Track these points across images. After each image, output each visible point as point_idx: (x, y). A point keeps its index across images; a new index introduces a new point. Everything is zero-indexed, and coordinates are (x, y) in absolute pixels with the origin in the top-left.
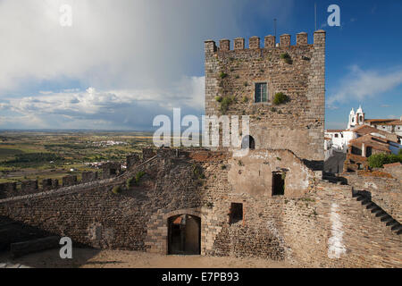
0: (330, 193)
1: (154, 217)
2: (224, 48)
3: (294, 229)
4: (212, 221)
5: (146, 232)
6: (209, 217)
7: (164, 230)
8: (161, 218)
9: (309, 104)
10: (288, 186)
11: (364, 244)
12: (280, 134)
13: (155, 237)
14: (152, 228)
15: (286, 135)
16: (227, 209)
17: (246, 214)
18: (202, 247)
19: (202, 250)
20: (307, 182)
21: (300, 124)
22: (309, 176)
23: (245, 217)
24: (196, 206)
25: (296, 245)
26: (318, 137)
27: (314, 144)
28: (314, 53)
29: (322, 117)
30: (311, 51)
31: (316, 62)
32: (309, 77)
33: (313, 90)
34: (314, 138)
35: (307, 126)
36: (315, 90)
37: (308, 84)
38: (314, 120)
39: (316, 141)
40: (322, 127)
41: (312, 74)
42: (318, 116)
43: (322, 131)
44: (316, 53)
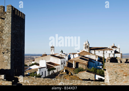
9: (4, 42)
26: (8, 58)
27: (6, 61)
28: (6, 16)
29: (10, 48)
30: (5, 15)
31: (7, 20)
32: (4, 28)
33: (6, 34)
34: (6, 58)
35: (3, 52)
36: (7, 34)
37: (3, 31)
38: (6, 49)
39: (7, 60)
40: (10, 53)
41: (5, 26)
42: (8, 48)
43: (10, 55)
44: (7, 16)
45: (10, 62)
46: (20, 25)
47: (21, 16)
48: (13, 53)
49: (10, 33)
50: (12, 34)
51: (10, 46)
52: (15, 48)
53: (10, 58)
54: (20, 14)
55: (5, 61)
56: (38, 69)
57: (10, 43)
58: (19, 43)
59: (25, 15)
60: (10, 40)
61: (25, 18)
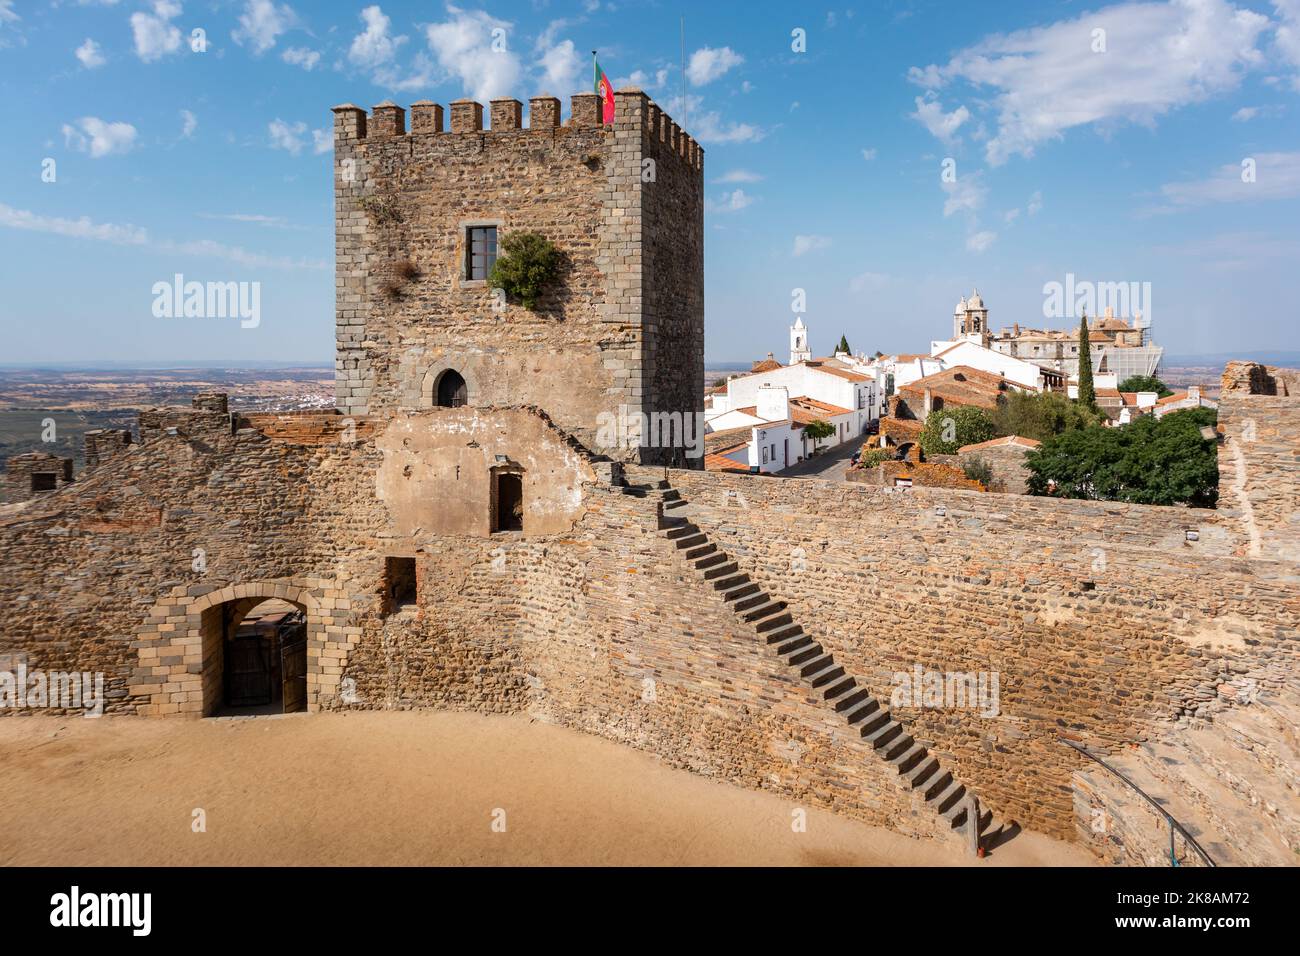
0: (615, 520)
1: (158, 611)
2: (386, 127)
3: (544, 621)
4: (336, 613)
5: (134, 655)
6: (328, 602)
7: (193, 647)
8: (182, 610)
9: (604, 286)
10: (532, 506)
11: (685, 653)
12: (531, 364)
13: (163, 671)
14: (155, 644)
15: (545, 366)
16: (376, 577)
17: (424, 588)
18: (310, 689)
19: (311, 698)
20: (578, 495)
21: (582, 337)
22: (581, 476)
23: (421, 597)
24: (289, 573)
25: (549, 667)
26: (625, 373)
27: (618, 390)
28: (614, 148)
29: (636, 319)
30: (608, 142)
31: (619, 171)
32: (603, 212)
33: (612, 246)
34: (616, 374)
35: (599, 344)
36: (618, 246)
37: (599, 231)
38: (617, 326)
39: (622, 383)
40: (638, 345)
41: (610, 204)
42: (625, 318)
43: (637, 355)
44: (620, 148)
45: (638, 392)
46: (683, 203)
47: (686, 154)
48: (654, 347)
49: (638, 237)
50: (647, 242)
51: (638, 308)
52: (661, 323)
53: (638, 374)
54: (682, 142)
55: (612, 390)
56: (755, 430)
57: (640, 291)
58: (677, 294)
59: (702, 151)
60: (640, 277)
61: (704, 167)
